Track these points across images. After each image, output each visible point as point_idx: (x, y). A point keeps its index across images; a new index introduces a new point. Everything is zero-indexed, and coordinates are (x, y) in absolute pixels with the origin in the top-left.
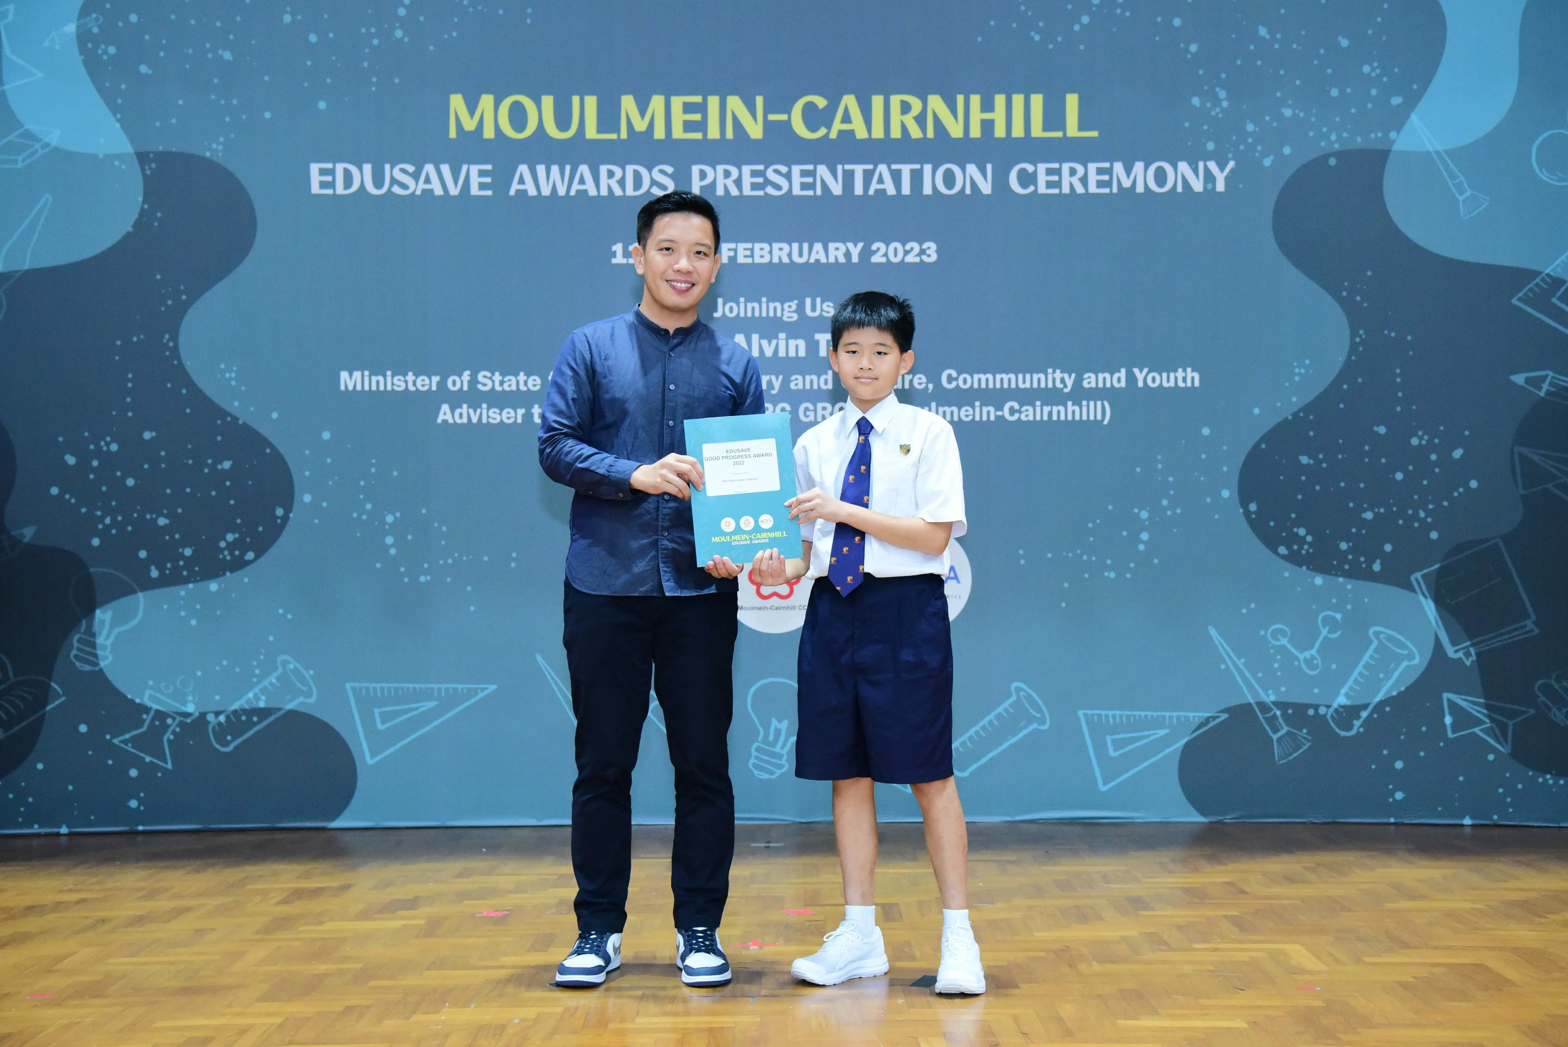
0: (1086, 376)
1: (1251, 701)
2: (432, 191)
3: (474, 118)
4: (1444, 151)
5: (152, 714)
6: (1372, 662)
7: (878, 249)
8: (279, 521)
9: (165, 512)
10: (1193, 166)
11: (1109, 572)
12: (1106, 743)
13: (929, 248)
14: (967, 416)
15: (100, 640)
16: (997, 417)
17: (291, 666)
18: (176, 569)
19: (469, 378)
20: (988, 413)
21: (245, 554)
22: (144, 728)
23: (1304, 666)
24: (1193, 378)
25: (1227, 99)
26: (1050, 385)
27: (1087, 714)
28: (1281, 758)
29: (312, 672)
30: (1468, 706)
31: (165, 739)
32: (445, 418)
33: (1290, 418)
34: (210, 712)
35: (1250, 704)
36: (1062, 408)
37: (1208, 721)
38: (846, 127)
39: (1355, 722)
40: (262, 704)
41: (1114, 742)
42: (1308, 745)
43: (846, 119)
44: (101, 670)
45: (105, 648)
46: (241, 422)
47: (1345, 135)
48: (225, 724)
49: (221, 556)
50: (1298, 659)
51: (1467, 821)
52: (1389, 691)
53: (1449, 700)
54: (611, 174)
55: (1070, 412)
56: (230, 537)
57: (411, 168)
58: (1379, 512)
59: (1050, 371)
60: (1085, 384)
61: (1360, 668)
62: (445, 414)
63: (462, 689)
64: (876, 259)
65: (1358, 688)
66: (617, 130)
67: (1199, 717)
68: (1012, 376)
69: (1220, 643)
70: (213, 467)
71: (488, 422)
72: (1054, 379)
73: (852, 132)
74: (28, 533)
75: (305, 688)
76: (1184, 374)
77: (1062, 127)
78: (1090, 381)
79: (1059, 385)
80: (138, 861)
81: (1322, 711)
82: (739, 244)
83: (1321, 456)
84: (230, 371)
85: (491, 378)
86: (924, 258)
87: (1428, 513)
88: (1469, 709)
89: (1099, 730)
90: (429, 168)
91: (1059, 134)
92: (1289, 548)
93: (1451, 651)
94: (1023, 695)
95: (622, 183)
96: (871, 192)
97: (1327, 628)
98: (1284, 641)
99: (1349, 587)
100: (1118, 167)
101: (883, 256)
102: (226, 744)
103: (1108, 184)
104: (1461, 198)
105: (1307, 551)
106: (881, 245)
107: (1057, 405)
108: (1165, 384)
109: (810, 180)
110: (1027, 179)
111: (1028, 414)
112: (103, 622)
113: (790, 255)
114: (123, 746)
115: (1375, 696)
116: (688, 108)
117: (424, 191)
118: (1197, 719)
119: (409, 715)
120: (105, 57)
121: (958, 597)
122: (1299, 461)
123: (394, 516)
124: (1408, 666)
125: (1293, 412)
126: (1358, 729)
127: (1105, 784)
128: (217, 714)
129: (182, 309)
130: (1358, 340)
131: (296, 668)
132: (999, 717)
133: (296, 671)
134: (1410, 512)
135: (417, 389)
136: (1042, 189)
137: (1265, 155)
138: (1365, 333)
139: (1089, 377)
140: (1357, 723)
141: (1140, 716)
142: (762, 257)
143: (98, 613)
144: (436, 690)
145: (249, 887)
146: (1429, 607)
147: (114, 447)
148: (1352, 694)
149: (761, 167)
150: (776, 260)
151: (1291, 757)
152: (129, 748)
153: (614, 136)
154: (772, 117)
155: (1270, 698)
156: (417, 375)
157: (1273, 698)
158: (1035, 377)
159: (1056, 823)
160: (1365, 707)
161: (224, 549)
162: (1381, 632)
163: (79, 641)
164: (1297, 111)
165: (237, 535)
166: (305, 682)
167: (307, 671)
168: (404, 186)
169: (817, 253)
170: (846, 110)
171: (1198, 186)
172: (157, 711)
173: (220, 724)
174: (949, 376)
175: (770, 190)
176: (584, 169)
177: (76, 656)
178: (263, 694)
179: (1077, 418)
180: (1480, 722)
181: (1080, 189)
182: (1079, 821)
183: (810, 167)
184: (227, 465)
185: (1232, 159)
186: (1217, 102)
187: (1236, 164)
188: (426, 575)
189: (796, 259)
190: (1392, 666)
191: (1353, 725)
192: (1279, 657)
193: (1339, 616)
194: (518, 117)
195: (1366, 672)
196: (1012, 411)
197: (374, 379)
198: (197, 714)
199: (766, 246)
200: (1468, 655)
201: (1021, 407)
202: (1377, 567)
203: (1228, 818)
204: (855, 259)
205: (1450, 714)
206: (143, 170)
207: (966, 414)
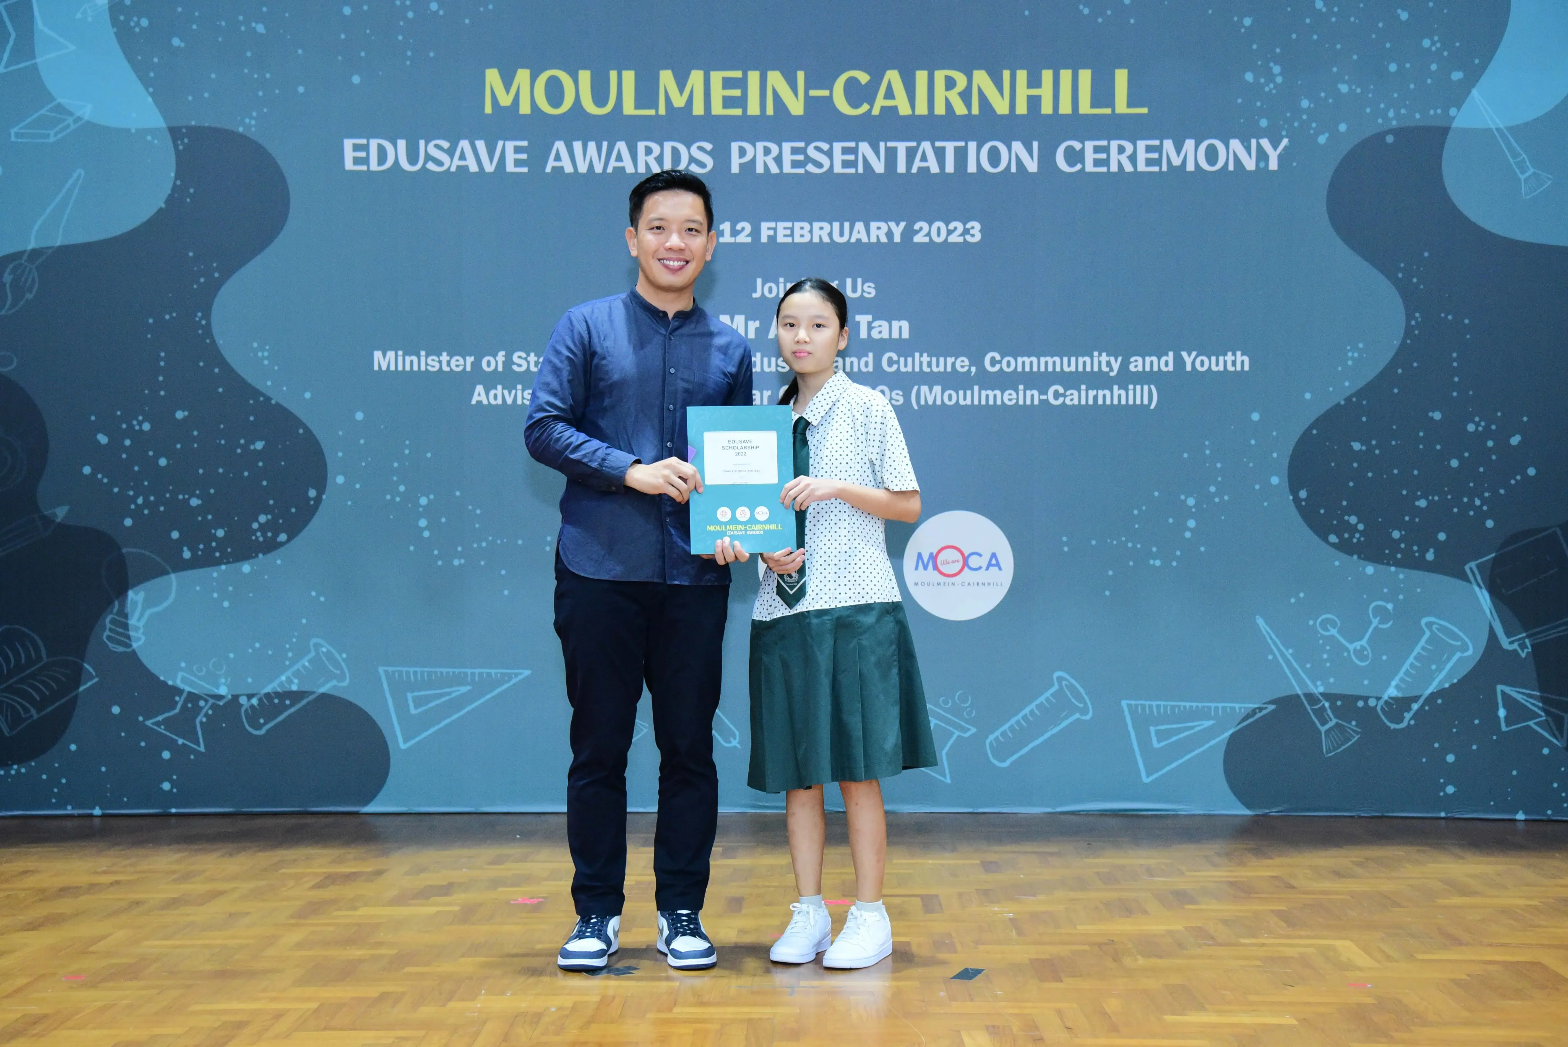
0: (1132, 359)
1: (1299, 692)
2: (467, 167)
3: (510, 94)
4: (1506, 128)
5: (185, 695)
6: (1424, 653)
7: (921, 229)
8: (312, 503)
9: (198, 492)
10: (1245, 144)
11: (1154, 559)
12: (1149, 733)
13: (973, 228)
14: (1010, 400)
15: (132, 621)
16: (1040, 400)
17: (324, 650)
18: (209, 551)
19: (503, 359)
20: (1032, 396)
21: (278, 536)
22: (177, 710)
23: (1353, 657)
24: (1243, 362)
25: (1281, 74)
26: (1096, 369)
27: (1131, 705)
28: (1329, 751)
29: (344, 656)
30: (1522, 698)
31: (198, 721)
32: (479, 399)
33: (1342, 403)
34: (243, 695)
35: (1298, 696)
36: (1107, 393)
37: (1254, 712)
38: (889, 103)
39: (1406, 714)
40: (294, 688)
41: (1157, 732)
42: (1357, 737)
43: (890, 94)
44: (134, 652)
45: (137, 629)
46: (273, 402)
47: (1403, 111)
48: (258, 707)
49: (254, 538)
50: (1348, 650)
51: (1520, 816)
52: (1440, 681)
53: (1502, 692)
54: (648, 151)
55: (1116, 396)
56: (263, 518)
57: (446, 145)
58: (1433, 499)
59: (1096, 354)
60: (1132, 368)
61: (1411, 659)
62: (479, 395)
63: (496, 674)
64: (919, 238)
65: (1409, 680)
66: (656, 107)
67: (1245, 708)
68: (1057, 359)
69: (1268, 632)
70: (245, 448)
71: (523, 402)
72: (1100, 363)
73: (895, 108)
74: (61, 513)
75: (338, 672)
76: (1233, 358)
77: (1111, 104)
78: (1137, 364)
79: (1105, 369)
80: (170, 844)
81: (1372, 702)
82: (778, 223)
83: (1374, 442)
84: (263, 350)
85: (526, 359)
86: (969, 238)
87: (1484, 502)
88: (1524, 702)
89: (1143, 721)
90: (464, 144)
91: (1108, 111)
92: (1340, 536)
93: (1505, 643)
94: (1066, 685)
95: (660, 160)
96: (914, 170)
97: (1378, 618)
98: (1333, 632)
99: (1401, 576)
100: (1168, 145)
101: (926, 236)
102: (259, 727)
103: (1158, 162)
104: (1522, 177)
105: (1359, 539)
106: (924, 225)
107: (1103, 389)
108: (1214, 368)
109: (851, 157)
110: (1073, 157)
111: (1073, 398)
112: (135, 603)
113: (830, 234)
114: (155, 727)
115: (1427, 689)
116: (728, 83)
117: (459, 168)
118: (1243, 710)
119: (443, 699)
120: (137, 30)
121: (999, 584)
122: (1352, 446)
123: (428, 497)
124: (1460, 659)
125: (1344, 397)
126: (1409, 723)
127: (1148, 777)
128: (250, 697)
129: (215, 287)
130: (1413, 323)
131: (328, 650)
132: (1040, 707)
133: (329, 654)
134: (1465, 500)
135: (451, 369)
136: (1090, 167)
137: (1318, 133)
138: (1421, 316)
139: (1136, 361)
140: (1408, 716)
141: (1185, 707)
142: (802, 236)
143: (131, 594)
144: (469, 675)
145: (283, 871)
146: (1484, 598)
147: (146, 427)
148: (1404, 686)
149: (802, 144)
150: (816, 240)
151: (1339, 750)
152: (162, 729)
153: (652, 112)
154: (813, 93)
155: (1319, 689)
156: (451, 355)
157: (1321, 689)
158: (1081, 360)
159: (1097, 815)
160: (1416, 699)
161: (256, 531)
162: (1436, 623)
163: (110, 623)
164: (1354, 87)
165: (269, 517)
166: (337, 665)
167: (340, 655)
168: (439, 163)
169: (859, 232)
170: (889, 86)
171: (1250, 164)
172: (190, 693)
173: (252, 706)
174: (993, 359)
175: (811, 168)
176: (621, 146)
177: (109, 637)
178: (295, 678)
179: (1123, 402)
180: (1535, 715)
181: (1128, 168)
182: (1120, 813)
183: (852, 144)
184: (259, 445)
185: (1286, 136)
186: (1271, 77)
187: (1289, 141)
188: (460, 559)
189: (837, 238)
190: (1445, 656)
191: (1404, 717)
192: (1328, 648)
193: (1390, 606)
194: (555, 92)
195: (1418, 664)
196: (1057, 395)
197: (408, 359)
198: (230, 697)
199: (806, 225)
200: (1523, 646)
201: (1065, 391)
202: (1430, 556)
203: (1274, 812)
204: (897, 239)
205: (1504, 706)
206: (176, 147)
207: (1009, 397)
